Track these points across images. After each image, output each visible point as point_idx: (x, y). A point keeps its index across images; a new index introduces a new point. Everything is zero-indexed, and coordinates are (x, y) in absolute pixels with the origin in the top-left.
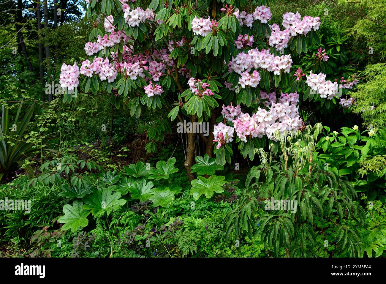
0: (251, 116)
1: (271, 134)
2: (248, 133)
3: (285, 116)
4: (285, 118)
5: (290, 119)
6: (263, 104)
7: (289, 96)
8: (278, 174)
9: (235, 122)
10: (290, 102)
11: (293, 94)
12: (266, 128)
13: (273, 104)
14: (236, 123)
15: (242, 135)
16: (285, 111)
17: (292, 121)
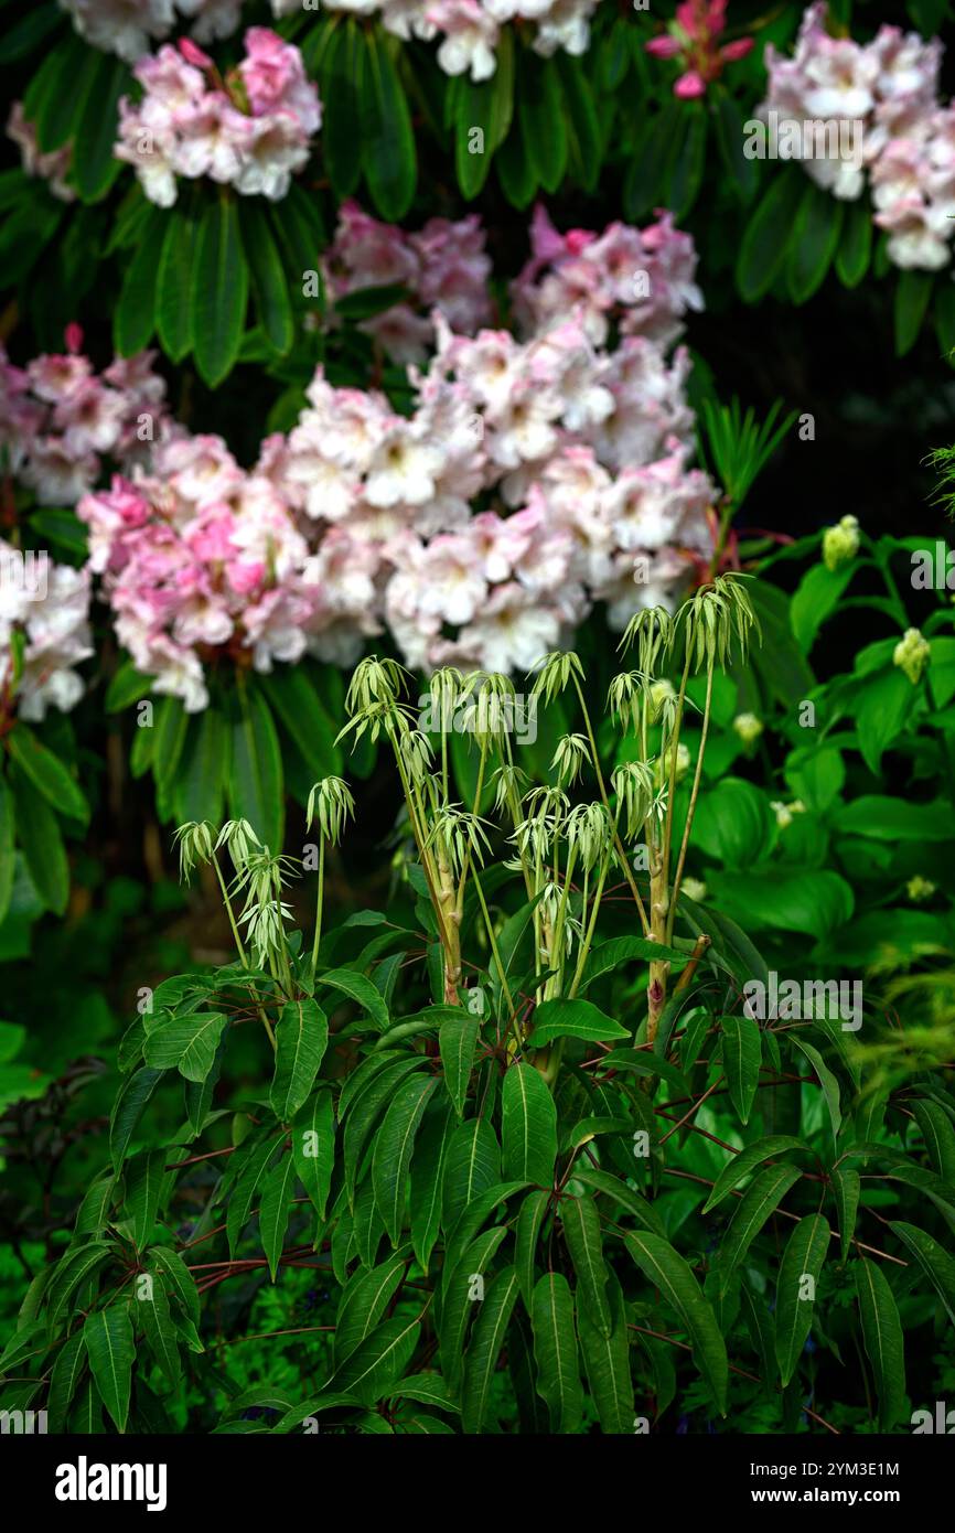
0: (246, 459)
1: (429, 627)
2: (214, 625)
3: (556, 454)
4: (553, 472)
5: (600, 476)
6: (366, 343)
7: (595, 250)
8: (375, 1036)
9: (103, 517)
10: (615, 314)
11: (631, 235)
12: (383, 573)
13: (445, 339)
14: (112, 521)
15: (161, 642)
16: (557, 408)
17: (614, 495)
